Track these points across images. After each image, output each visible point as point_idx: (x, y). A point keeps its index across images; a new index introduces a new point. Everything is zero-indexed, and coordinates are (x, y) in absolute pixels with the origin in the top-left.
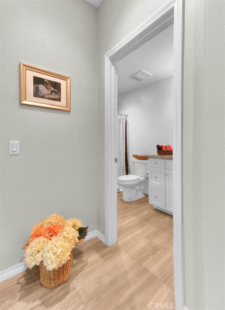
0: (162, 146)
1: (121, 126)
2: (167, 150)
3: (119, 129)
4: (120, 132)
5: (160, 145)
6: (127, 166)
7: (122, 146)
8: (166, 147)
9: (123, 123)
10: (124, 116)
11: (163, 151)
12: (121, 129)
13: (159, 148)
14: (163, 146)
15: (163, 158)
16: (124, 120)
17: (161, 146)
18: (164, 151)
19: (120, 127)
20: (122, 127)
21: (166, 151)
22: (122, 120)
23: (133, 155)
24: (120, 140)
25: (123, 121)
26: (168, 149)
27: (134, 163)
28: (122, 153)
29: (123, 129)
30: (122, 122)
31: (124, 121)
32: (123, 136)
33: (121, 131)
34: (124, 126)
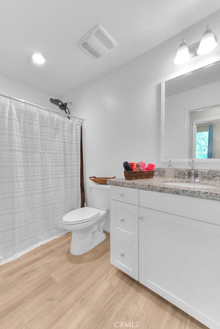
0: (132, 164)
1: (74, 134)
2: (140, 170)
3: (70, 139)
4: (72, 143)
5: (129, 162)
6: (83, 192)
7: (76, 164)
8: (138, 166)
9: (76, 130)
10: (79, 120)
11: (133, 172)
12: (74, 139)
13: (128, 167)
14: (134, 163)
15: (134, 186)
16: (78, 125)
17: (130, 164)
18: (135, 172)
19: (72, 136)
20: (76, 137)
21: (138, 172)
22: (74, 125)
23: (90, 178)
24: (72, 154)
25: (76, 127)
26: (141, 168)
27: (91, 189)
28: (76, 174)
29: (77, 138)
30: (74, 128)
31: (79, 128)
32: (77, 149)
33: (74, 142)
34: (78, 134)
